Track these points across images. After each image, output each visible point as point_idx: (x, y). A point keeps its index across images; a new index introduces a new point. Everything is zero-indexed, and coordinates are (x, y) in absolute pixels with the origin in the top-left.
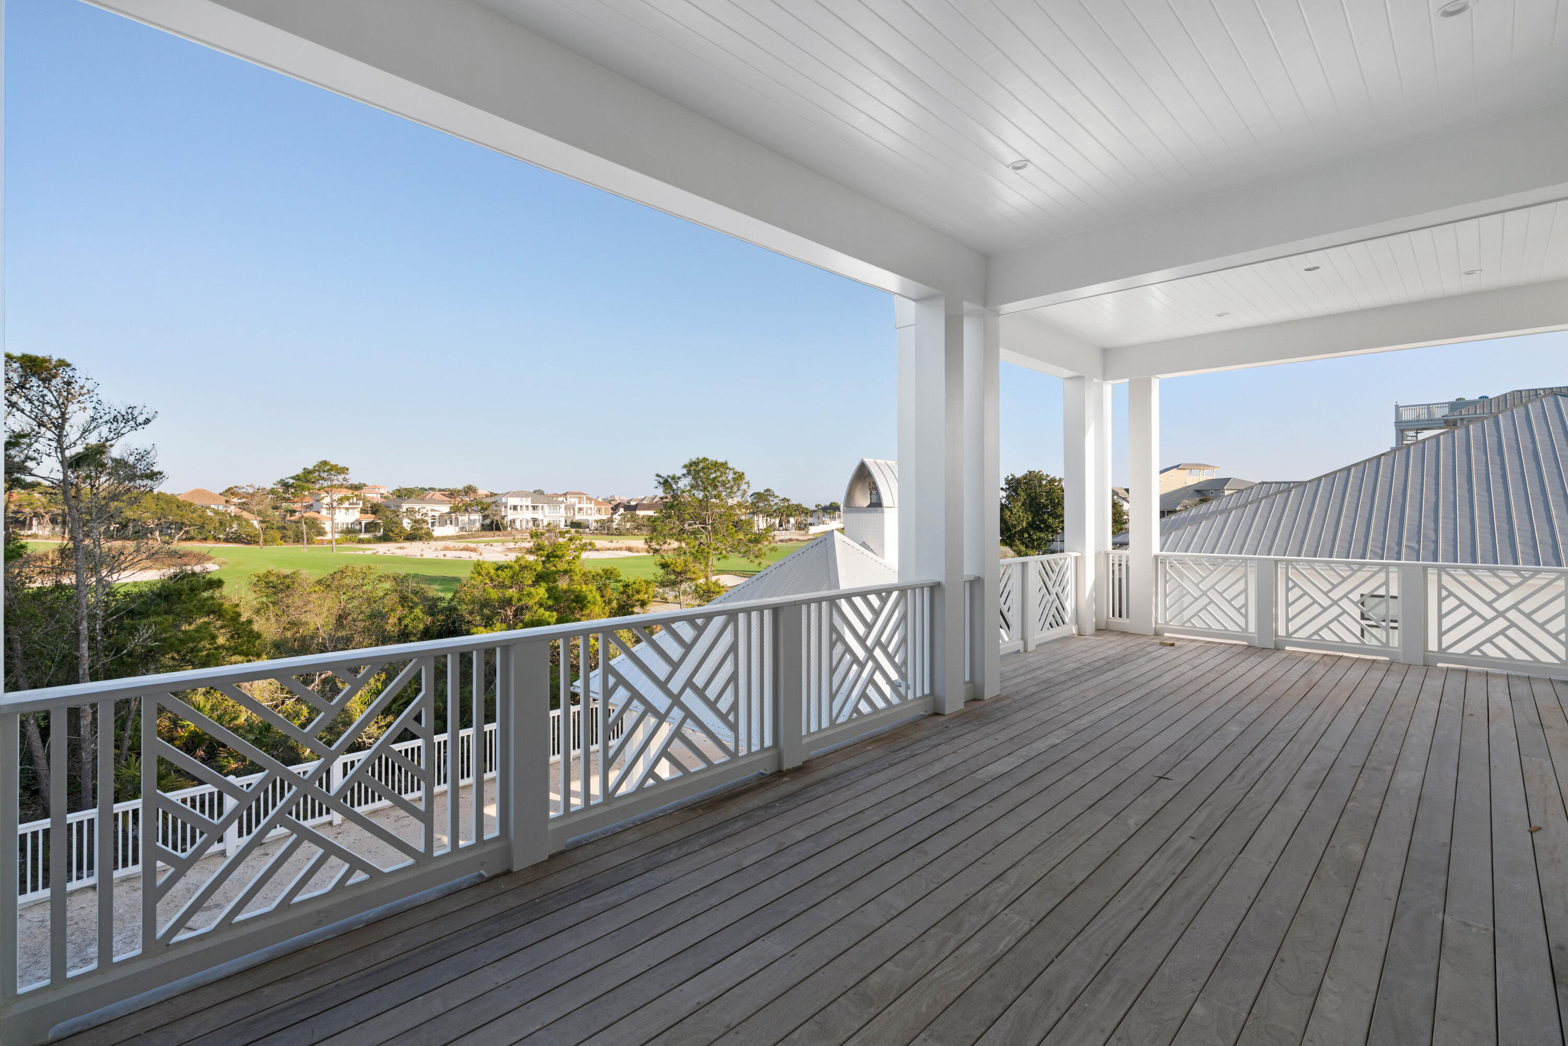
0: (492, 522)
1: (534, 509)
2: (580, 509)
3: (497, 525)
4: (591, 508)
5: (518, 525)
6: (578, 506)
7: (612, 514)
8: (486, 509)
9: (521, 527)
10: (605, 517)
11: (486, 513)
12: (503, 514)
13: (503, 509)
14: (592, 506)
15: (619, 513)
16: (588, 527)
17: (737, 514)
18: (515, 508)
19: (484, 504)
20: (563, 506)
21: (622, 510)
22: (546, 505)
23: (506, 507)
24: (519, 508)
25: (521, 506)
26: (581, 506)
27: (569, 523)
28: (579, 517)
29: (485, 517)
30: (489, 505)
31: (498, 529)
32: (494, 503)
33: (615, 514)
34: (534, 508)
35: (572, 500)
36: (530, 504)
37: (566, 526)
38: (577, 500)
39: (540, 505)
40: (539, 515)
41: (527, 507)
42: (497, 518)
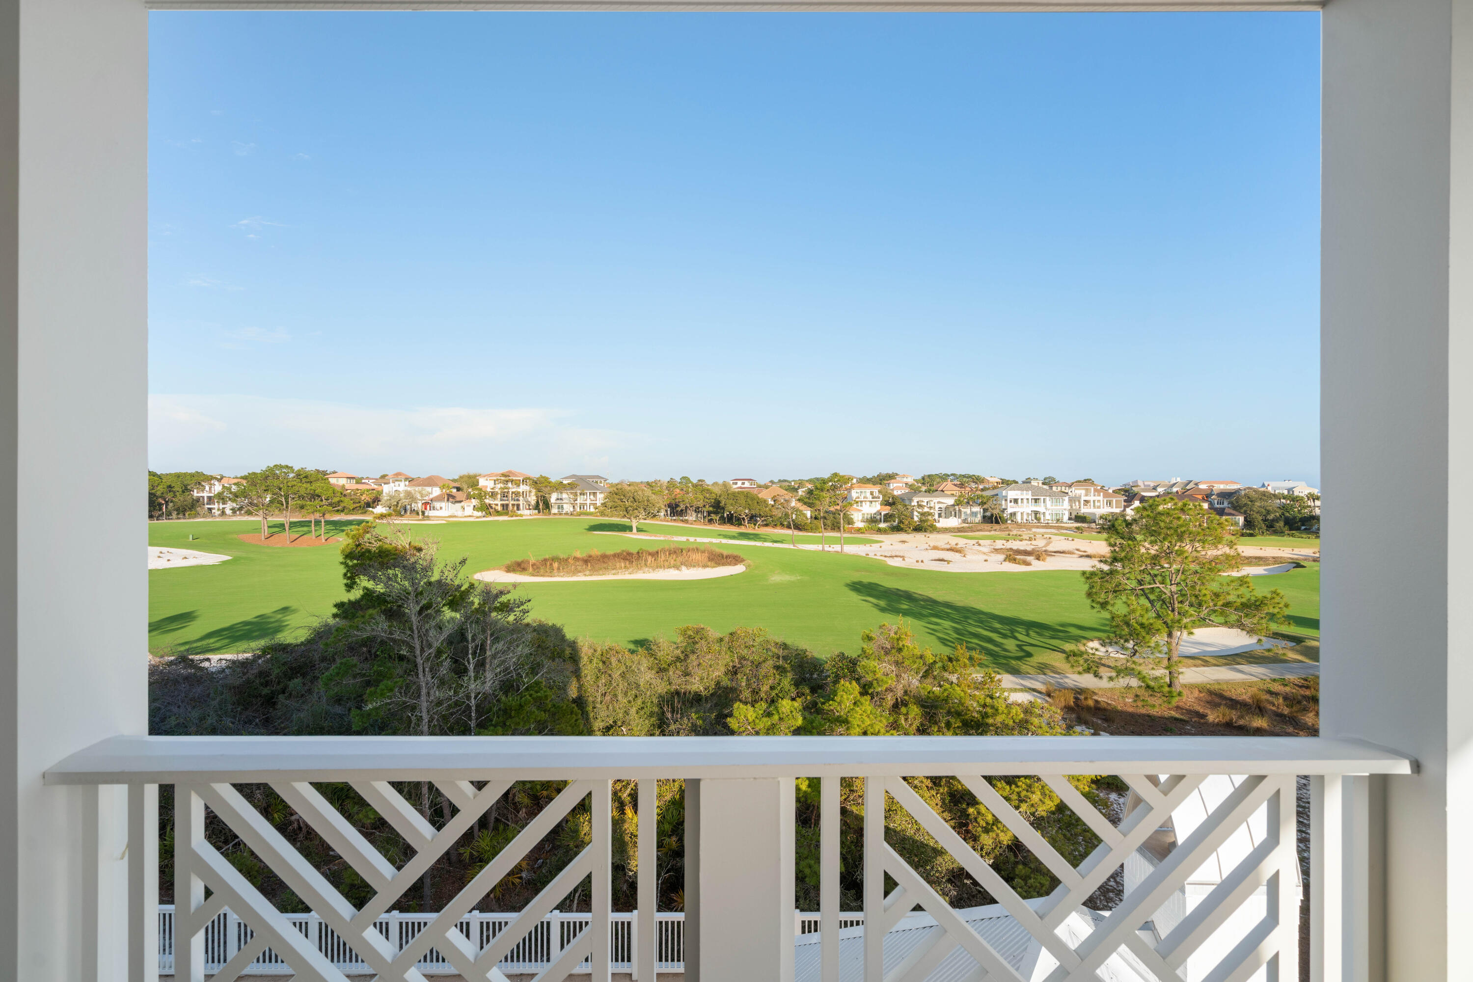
0: (992, 515)
1: (1036, 502)
2: (1086, 502)
3: (996, 517)
4: (1099, 501)
5: (1019, 518)
6: (1083, 498)
7: (1125, 507)
8: (985, 503)
9: (1022, 519)
10: (1118, 510)
11: (985, 506)
12: (1003, 507)
13: (1003, 502)
14: (1101, 498)
15: (1132, 507)
16: (1095, 522)
17: (1310, 507)
18: (1016, 501)
19: (984, 497)
20: (1066, 499)
21: (1137, 504)
22: (1048, 498)
23: (1006, 500)
24: (1020, 501)
25: (1022, 499)
26: (1087, 498)
27: (1073, 516)
28: (1084, 510)
29: (985, 510)
30: (989, 498)
31: (997, 522)
32: (993, 496)
33: (1128, 506)
34: (1036, 500)
35: (1079, 492)
36: (1030, 497)
37: (1070, 519)
38: (1083, 492)
39: (1042, 498)
40: (1040, 508)
41: (1028, 499)
42: (995, 512)
